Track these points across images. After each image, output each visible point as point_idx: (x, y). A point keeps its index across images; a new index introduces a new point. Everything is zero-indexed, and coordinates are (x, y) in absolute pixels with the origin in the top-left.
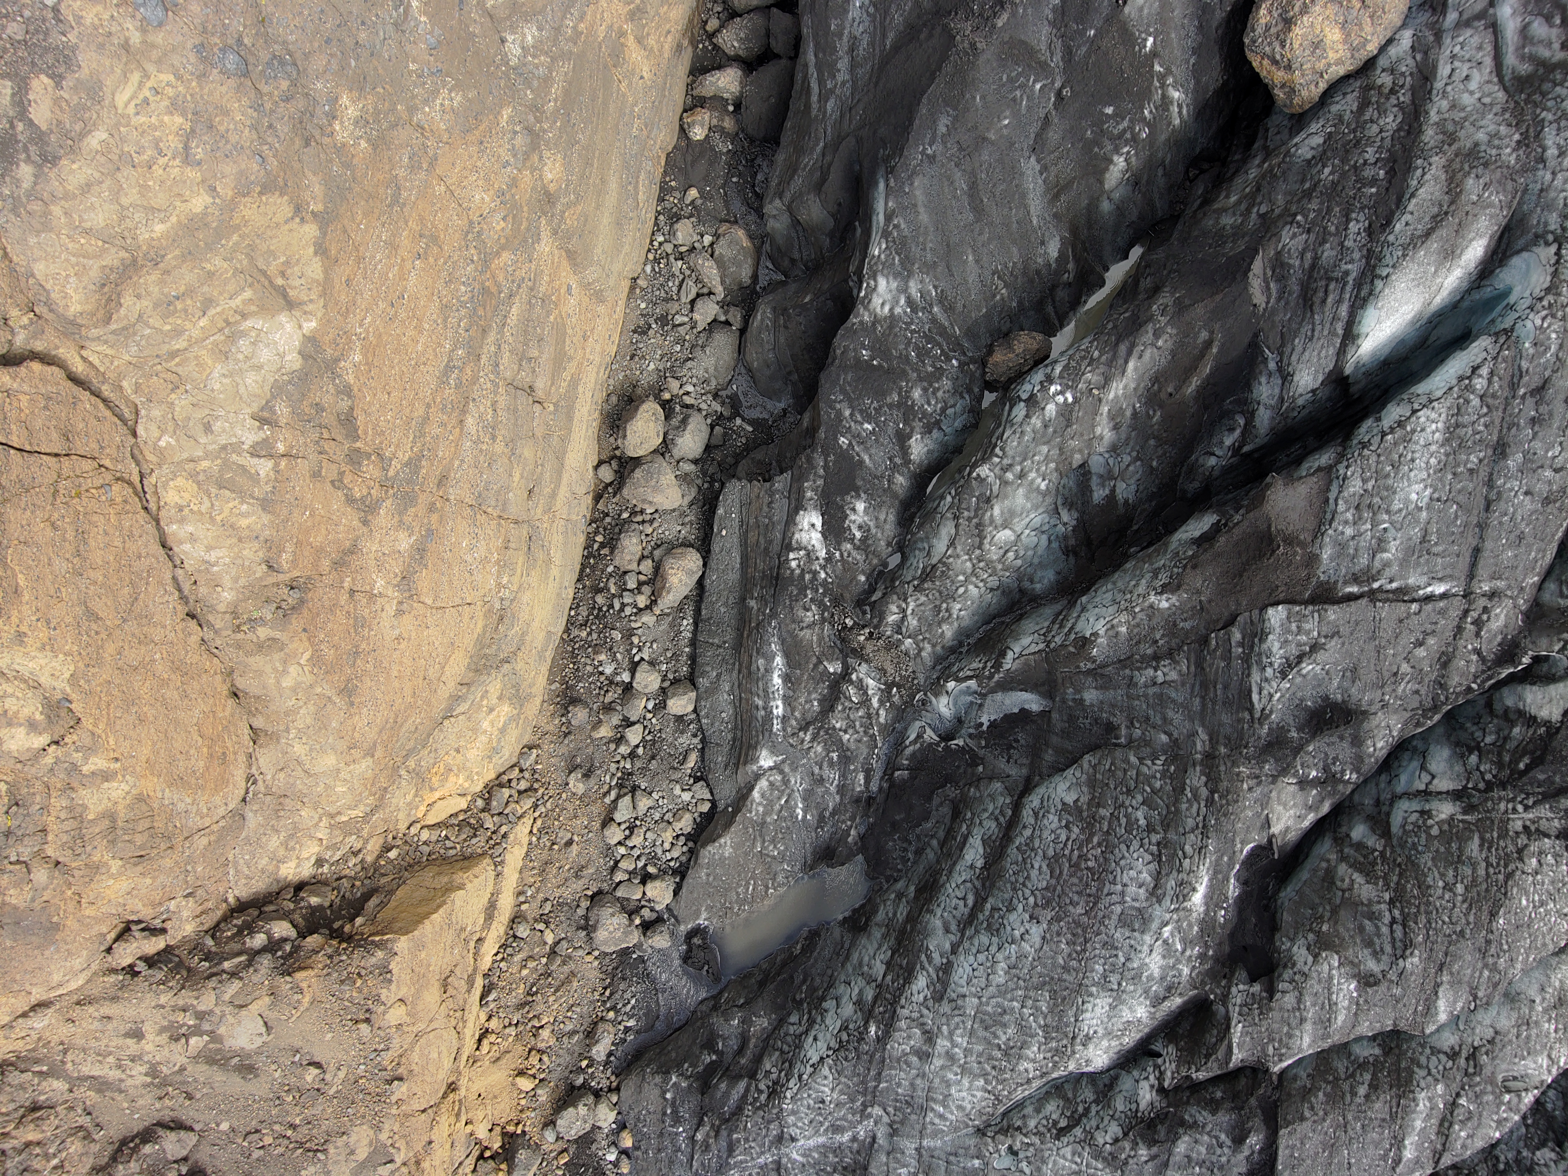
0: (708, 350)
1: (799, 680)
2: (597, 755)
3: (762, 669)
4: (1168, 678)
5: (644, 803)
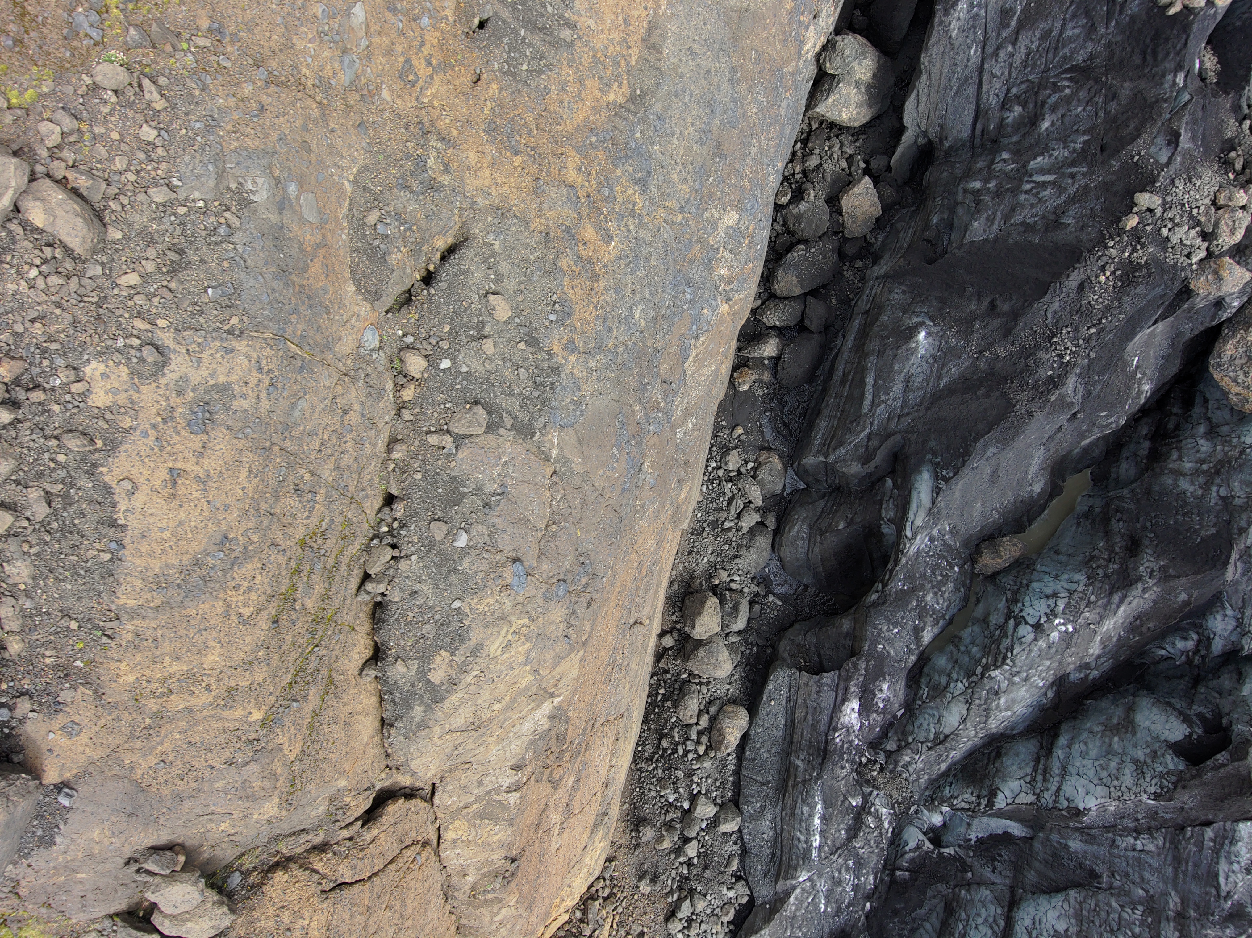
0: (752, 549)
1: (831, 816)
2: (661, 864)
3: (806, 814)
4: (1146, 848)
5: (701, 905)
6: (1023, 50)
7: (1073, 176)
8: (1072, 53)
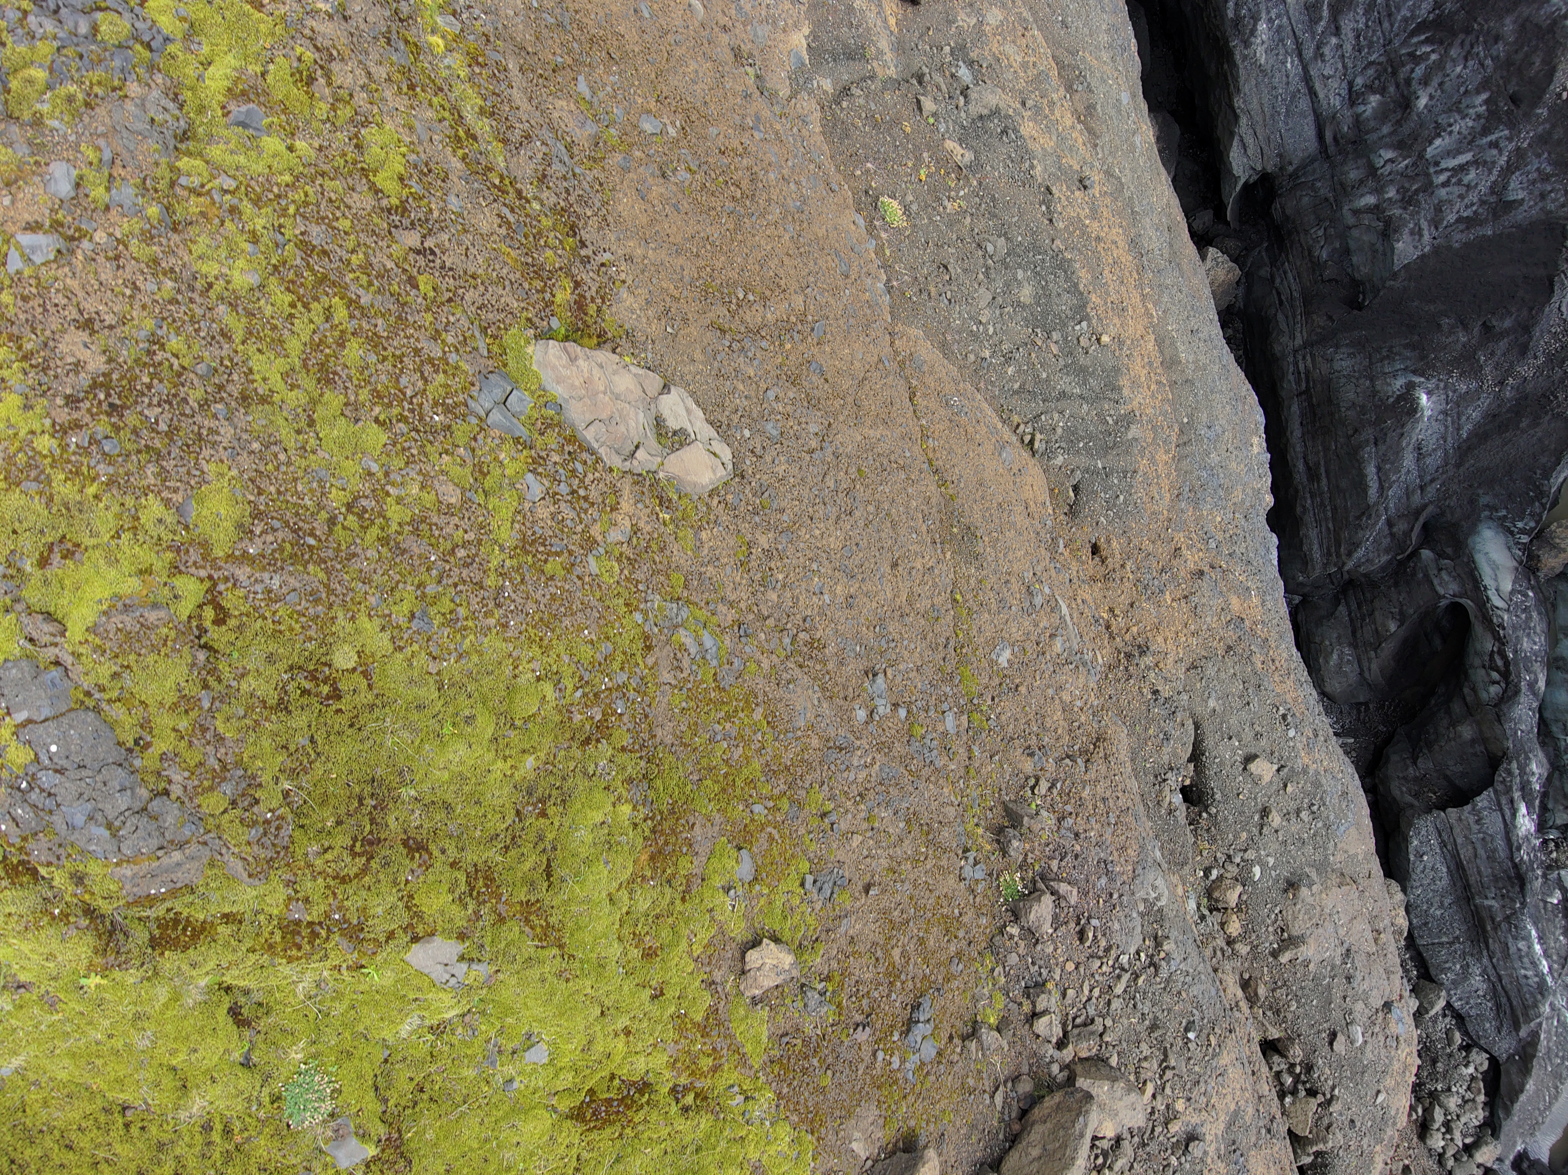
3: (1523, 948)
6: (1351, 35)
7: (1494, 145)
8: (1412, 11)
